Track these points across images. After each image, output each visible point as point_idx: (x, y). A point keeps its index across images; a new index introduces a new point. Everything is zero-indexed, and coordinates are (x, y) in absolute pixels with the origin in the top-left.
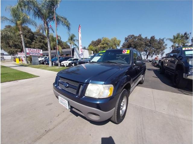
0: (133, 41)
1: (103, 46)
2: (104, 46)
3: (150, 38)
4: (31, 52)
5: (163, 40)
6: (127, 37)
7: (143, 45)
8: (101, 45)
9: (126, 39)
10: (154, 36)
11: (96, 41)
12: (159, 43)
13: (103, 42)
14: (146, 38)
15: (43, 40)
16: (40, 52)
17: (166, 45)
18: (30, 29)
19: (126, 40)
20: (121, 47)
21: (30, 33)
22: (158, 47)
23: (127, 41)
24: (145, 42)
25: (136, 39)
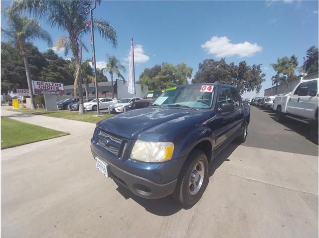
0: (213, 70)
1: (163, 77)
2: (165, 77)
3: (239, 64)
4: (44, 87)
5: (259, 67)
6: (202, 63)
7: (228, 76)
8: (161, 76)
9: (201, 66)
10: (244, 62)
11: (152, 69)
12: (253, 72)
13: (163, 70)
14: (233, 64)
15: (59, 68)
16: (60, 88)
17: (264, 75)
18: (37, 49)
19: (200, 68)
20: (194, 78)
21: (36, 55)
22: (251, 79)
23: (203, 70)
24: (232, 71)
25: (216, 66)
